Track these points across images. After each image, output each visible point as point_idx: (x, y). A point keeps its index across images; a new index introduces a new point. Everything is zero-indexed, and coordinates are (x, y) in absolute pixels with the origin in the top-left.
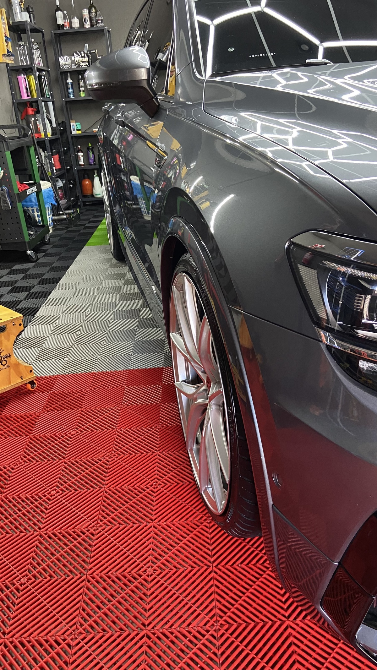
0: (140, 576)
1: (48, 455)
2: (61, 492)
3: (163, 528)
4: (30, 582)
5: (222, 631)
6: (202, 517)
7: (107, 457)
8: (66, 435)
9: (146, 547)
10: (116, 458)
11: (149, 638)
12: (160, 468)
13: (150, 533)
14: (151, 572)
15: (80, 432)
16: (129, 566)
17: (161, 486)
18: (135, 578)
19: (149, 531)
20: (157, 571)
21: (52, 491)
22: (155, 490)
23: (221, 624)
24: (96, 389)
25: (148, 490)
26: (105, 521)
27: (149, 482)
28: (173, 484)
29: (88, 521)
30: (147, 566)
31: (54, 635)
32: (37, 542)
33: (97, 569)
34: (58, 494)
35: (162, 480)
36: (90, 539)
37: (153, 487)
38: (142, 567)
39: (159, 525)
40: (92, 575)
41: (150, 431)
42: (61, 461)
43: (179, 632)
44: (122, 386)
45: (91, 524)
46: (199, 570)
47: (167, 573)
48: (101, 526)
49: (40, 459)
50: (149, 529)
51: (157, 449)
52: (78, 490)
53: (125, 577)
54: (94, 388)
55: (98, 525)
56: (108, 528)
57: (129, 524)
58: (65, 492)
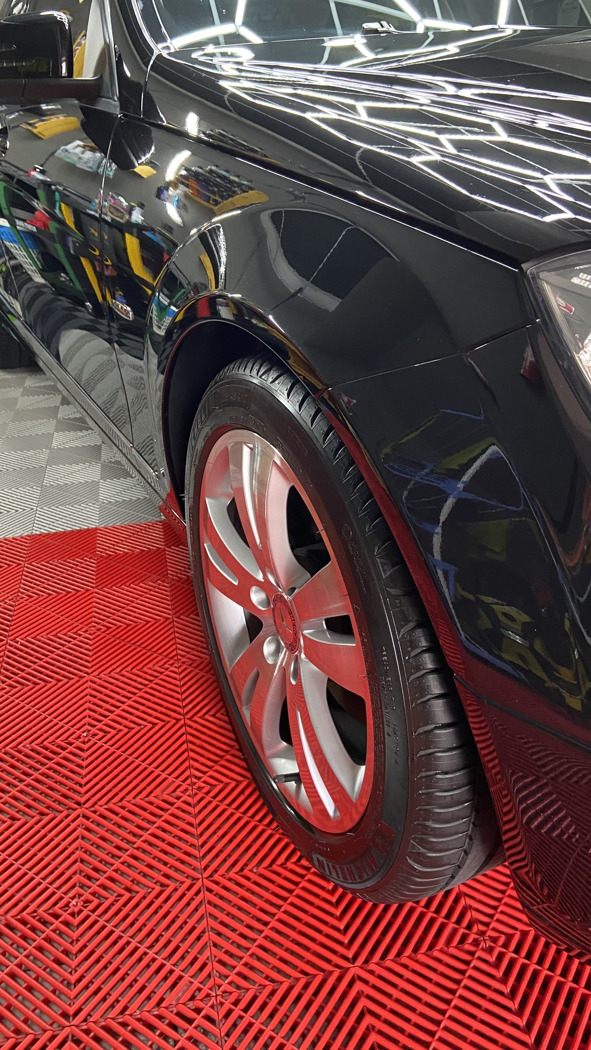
0: (56, 916)
14: (79, 906)
17: (97, 737)
18: (45, 923)
19: (73, 826)
22: (85, 747)
25: (71, 748)
27: (74, 733)
28: (120, 731)
38: (61, 899)
39: (95, 812)
57: (33, 817)
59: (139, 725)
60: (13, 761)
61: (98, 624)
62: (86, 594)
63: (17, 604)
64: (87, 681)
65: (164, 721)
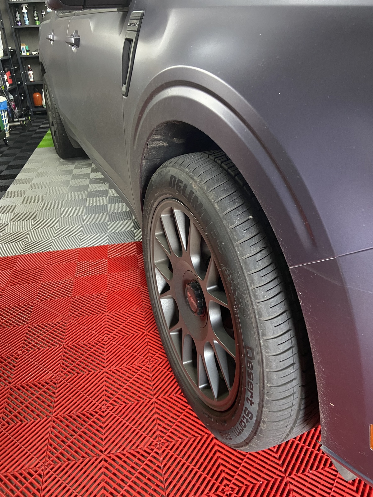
0: (97, 413)
1: (13, 322)
2: (26, 351)
3: (113, 372)
4: (4, 427)
5: (164, 448)
6: (144, 360)
7: (64, 320)
8: (29, 304)
9: (101, 389)
10: (72, 320)
11: (106, 461)
12: (108, 325)
13: (103, 378)
14: (106, 409)
15: (40, 301)
16: (87, 406)
17: (110, 339)
18: (92, 415)
19: (102, 376)
20: (110, 407)
21: (19, 351)
22: (106, 343)
23: (163, 443)
24: (52, 265)
25: (100, 344)
26: (65, 371)
27: (101, 337)
28: (120, 337)
29: (51, 374)
30: (102, 404)
31: (27, 468)
32: (8, 394)
33: (61, 411)
34: (24, 353)
35: (111, 334)
36: (53, 387)
37: (104, 340)
38: (98, 405)
40: (56, 417)
41: (100, 296)
42: (25, 326)
43: (130, 453)
44: (75, 262)
45: (54, 375)
46: (143, 402)
47: (118, 408)
48: (62, 376)
49: (7, 325)
50: (102, 374)
51: (106, 311)
52: (41, 349)
53: (84, 415)
54: (50, 264)
55: (60, 376)
56: (68, 377)
57: (86, 372)
58: (30, 351)
59: (127, 334)
60: (76, 349)
61: (109, 289)
62: (104, 276)
63: (75, 280)
64: (105, 315)
65: (138, 333)
